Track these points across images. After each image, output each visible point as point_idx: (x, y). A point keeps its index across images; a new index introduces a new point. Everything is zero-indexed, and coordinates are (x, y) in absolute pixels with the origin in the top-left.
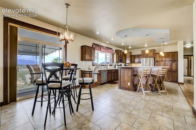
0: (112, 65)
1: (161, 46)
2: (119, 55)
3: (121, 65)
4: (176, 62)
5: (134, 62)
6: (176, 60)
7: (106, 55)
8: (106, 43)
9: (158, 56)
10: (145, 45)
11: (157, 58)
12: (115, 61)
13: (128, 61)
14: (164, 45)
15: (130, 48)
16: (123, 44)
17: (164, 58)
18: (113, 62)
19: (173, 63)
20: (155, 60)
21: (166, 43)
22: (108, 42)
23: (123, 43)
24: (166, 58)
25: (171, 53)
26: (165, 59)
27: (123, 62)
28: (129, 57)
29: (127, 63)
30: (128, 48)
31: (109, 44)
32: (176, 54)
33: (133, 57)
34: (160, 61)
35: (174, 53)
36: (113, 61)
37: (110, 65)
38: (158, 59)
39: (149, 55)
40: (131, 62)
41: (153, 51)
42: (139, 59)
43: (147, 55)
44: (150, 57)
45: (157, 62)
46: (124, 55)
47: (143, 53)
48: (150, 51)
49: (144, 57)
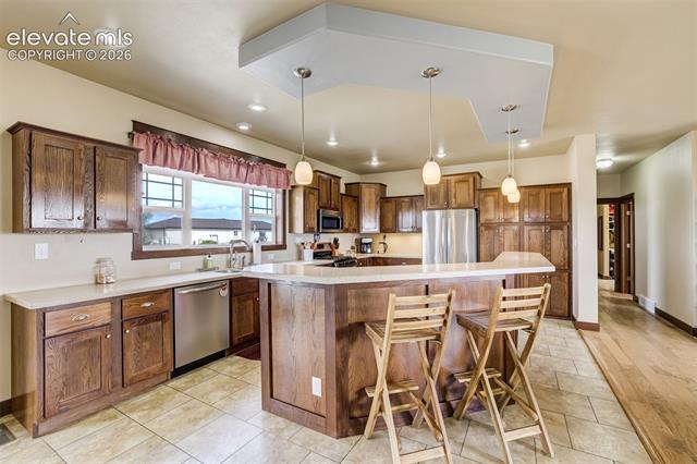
0: (283, 247)
1: (506, 158)
2: (324, 195)
3: (336, 241)
4: (566, 228)
5: (395, 229)
6: (565, 217)
7: (246, 197)
8: (233, 130)
9: (490, 200)
10: (437, 151)
11: (486, 211)
12: (299, 226)
13: (370, 224)
14: (519, 155)
15: (375, 163)
16: (332, 143)
17: (517, 212)
18: (291, 231)
19: (554, 232)
20: (482, 220)
21: (524, 145)
22: (244, 128)
23: (332, 138)
24: (526, 211)
25: (543, 190)
26: (521, 216)
27: (347, 231)
28: (373, 204)
29: (364, 231)
30: (367, 163)
31: (252, 135)
32: (565, 195)
33: (390, 207)
34: (499, 224)
35: (556, 190)
38: (491, 215)
39: (455, 197)
40: (381, 228)
41: (471, 179)
42: (414, 213)
43: (447, 196)
44: (460, 206)
45: (489, 227)
46: (350, 196)
47: (432, 189)
48: (457, 181)
49: (434, 206)
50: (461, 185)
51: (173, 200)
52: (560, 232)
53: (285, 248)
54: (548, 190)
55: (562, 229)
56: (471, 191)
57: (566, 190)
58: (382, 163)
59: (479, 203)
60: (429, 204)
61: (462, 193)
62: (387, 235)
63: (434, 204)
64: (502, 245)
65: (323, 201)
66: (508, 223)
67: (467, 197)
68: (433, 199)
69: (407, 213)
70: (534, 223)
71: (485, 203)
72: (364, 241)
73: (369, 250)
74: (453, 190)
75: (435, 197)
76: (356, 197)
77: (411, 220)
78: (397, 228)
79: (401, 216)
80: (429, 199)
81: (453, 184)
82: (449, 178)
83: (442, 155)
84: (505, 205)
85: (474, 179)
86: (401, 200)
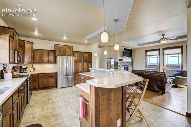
2: (15, 43)
24: (84, 58)
33: (38, 53)
39: (67, 53)
40: (34, 62)
41: (71, 48)
42: (49, 56)
43: (64, 52)
44: (68, 56)
45: (76, 62)
46: (21, 46)
47: (59, 49)
48: (67, 48)
49: (60, 55)
50: (69, 49)
52: (90, 63)
56: (71, 51)
57: (91, 54)
58: (40, 35)
59: (73, 55)
60: (58, 54)
61: (68, 51)
62: (34, 64)
63: (60, 54)
64: (79, 66)
65: (15, 46)
66: (80, 61)
67: (70, 53)
68: (59, 52)
69: (46, 56)
70: (86, 61)
71: (75, 55)
72: (23, 67)
73: (25, 71)
74: (66, 50)
75: (60, 52)
76: (22, 47)
77: (48, 59)
78: (41, 62)
79: (43, 57)
80: (58, 52)
81: (66, 48)
82: (65, 46)
83: (65, 38)
84: (80, 56)
85: (72, 48)
86: (43, 51)
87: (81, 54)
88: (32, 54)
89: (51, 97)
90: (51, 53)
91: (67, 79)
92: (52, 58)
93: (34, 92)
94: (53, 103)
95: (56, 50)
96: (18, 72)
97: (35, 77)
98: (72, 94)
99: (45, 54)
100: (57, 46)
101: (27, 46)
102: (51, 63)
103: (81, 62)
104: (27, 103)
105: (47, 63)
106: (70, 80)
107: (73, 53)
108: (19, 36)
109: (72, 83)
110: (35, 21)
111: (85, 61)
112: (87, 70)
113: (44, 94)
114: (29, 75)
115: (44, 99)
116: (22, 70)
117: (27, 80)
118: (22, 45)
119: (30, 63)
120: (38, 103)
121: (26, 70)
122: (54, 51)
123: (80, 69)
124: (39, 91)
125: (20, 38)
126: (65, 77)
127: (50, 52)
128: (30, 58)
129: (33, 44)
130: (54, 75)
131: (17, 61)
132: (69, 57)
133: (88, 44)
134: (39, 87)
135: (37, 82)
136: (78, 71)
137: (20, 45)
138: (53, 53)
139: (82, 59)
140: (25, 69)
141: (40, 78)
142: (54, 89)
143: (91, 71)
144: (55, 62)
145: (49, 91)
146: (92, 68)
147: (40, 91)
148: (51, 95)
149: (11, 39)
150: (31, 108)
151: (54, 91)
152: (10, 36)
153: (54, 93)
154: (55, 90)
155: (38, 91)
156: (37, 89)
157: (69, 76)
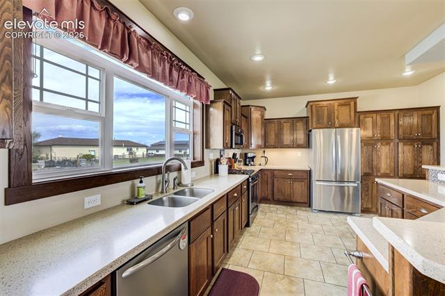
0: (201, 163)
2: (233, 112)
4: (434, 144)
5: (277, 145)
6: (434, 135)
7: (171, 108)
9: (369, 121)
10: (327, 78)
15: (268, 87)
18: (208, 147)
19: (425, 147)
24: (401, 130)
25: (415, 113)
26: (396, 134)
28: (259, 125)
29: (252, 147)
32: (434, 116)
33: (274, 127)
34: (377, 141)
35: (427, 112)
36: (206, 144)
37: (194, 165)
38: (370, 133)
39: (338, 118)
40: (265, 144)
41: (352, 103)
42: (295, 132)
43: (330, 117)
44: (342, 126)
45: (367, 143)
46: (244, 116)
47: (317, 111)
48: (340, 105)
49: (319, 126)
50: (344, 108)
51: (87, 100)
52: (430, 147)
53: (203, 165)
54: (420, 113)
55: (432, 145)
56: (353, 114)
57: (435, 111)
58: (275, 87)
59: (359, 123)
60: (314, 123)
61: (344, 114)
62: (266, 150)
63: (319, 124)
64: (379, 158)
65: (233, 118)
66: (385, 139)
67: (348, 118)
68: (318, 120)
69: (289, 132)
70: (408, 139)
71: (365, 123)
72: (249, 155)
73: (252, 163)
74: (336, 112)
75: (319, 118)
76: (247, 118)
77: (292, 138)
78: (279, 145)
79: (283, 134)
80: (314, 120)
81: (336, 108)
82: (331, 102)
83: (331, 81)
84: (383, 125)
85: (355, 104)
86: (283, 121)
87: (389, 117)
88: (263, 130)
89: (292, 227)
90: (300, 125)
91: (338, 189)
92: (300, 136)
93: (263, 205)
94: (293, 243)
95: (310, 115)
96: (242, 163)
97: (266, 176)
98: (347, 237)
99: (286, 127)
100: (312, 106)
101: (256, 115)
102: (299, 146)
103: (389, 144)
104: (248, 225)
105: (289, 147)
106: (349, 195)
107: (358, 119)
108: (240, 99)
109: (353, 204)
110: (259, 61)
111: (404, 139)
112: (415, 171)
113: (280, 215)
114: (254, 171)
115: (277, 226)
116: (248, 160)
117: (248, 179)
118: (245, 114)
119: (259, 147)
120: (264, 232)
121: (253, 161)
122: (305, 120)
123: (384, 165)
124: (273, 207)
125: (243, 103)
126: (334, 184)
127: (297, 122)
128: (258, 137)
129: (266, 110)
130: (305, 176)
131: (236, 144)
132: (347, 130)
133: (417, 81)
134: (273, 199)
135: (270, 186)
136: (375, 170)
137: (242, 115)
138: (304, 124)
139: (393, 134)
140: (253, 158)
141: (275, 180)
142: (304, 209)
143: (430, 175)
144: (308, 144)
145: (292, 212)
146: (438, 164)
147: (275, 206)
148: (292, 223)
149: (226, 106)
150: (251, 238)
151: (301, 214)
152: (225, 102)
153: (301, 219)
154: (305, 212)
155: (271, 206)
156: (269, 200)
157: (346, 184)
